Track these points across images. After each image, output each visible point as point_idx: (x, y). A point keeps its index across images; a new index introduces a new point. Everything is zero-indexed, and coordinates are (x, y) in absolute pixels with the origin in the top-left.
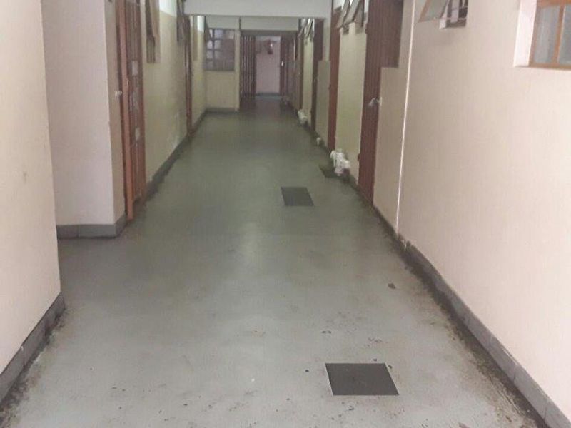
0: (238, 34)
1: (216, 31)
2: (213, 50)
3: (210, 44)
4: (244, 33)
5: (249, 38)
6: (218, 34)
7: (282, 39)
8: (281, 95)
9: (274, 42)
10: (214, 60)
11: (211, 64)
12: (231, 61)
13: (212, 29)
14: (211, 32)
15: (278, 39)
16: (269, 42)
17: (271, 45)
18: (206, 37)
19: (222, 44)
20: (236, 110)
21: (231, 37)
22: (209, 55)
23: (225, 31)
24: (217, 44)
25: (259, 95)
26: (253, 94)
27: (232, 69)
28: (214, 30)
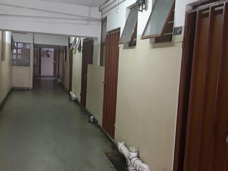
0: (32, 46)
1: (19, 44)
2: (17, 54)
3: (15, 51)
4: (35, 46)
5: (38, 48)
6: (20, 45)
7: (55, 50)
8: (54, 76)
9: (51, 51)
10: (17, 59)
11: (15, 62)
12: (28, 61)
13: (16, 42)
14: (16, 44)
15: (53, 50)
16: (48, 51)
17: (49, 53)
18: (13, 46)
19: (22, 51)
20: (30, 88)
21: (28, 47)
22: (14, 57)
23: (24, 44)
24: (19, 51)
25: (43, 77)
26: (40, 76)
27: (29, 65)
28: (17, 43)
